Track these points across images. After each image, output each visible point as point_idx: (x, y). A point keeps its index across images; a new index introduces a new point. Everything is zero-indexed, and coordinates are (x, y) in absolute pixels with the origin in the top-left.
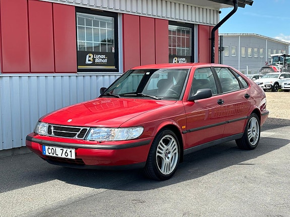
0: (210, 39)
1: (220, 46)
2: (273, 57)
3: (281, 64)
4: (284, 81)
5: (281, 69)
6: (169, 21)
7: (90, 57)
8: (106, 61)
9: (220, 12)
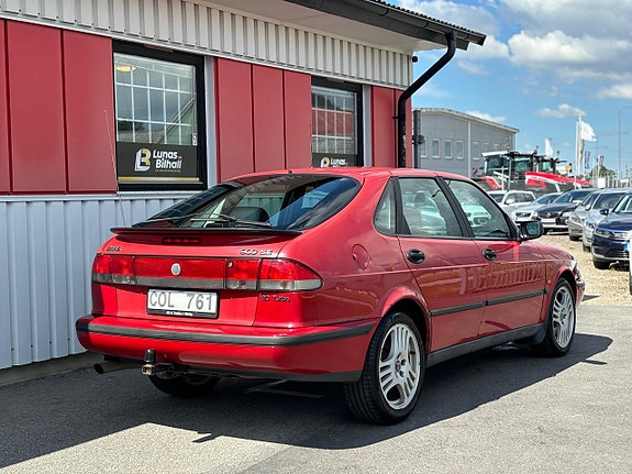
0: (395, 118)
1: (415, 132)
2: (488, 159)
3: (506, 172)
4: (514, 208)
5: (506, 184)
6: (313, 76)
7: (143, 155)
8: (178, 165)
9: (415, 59)
